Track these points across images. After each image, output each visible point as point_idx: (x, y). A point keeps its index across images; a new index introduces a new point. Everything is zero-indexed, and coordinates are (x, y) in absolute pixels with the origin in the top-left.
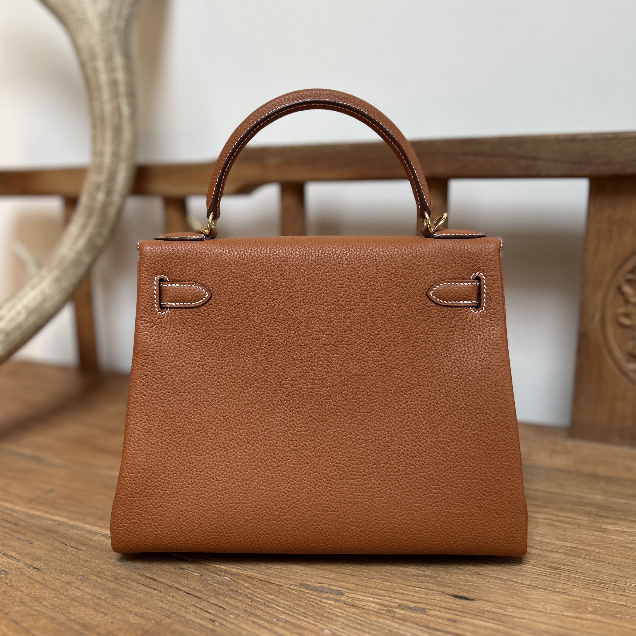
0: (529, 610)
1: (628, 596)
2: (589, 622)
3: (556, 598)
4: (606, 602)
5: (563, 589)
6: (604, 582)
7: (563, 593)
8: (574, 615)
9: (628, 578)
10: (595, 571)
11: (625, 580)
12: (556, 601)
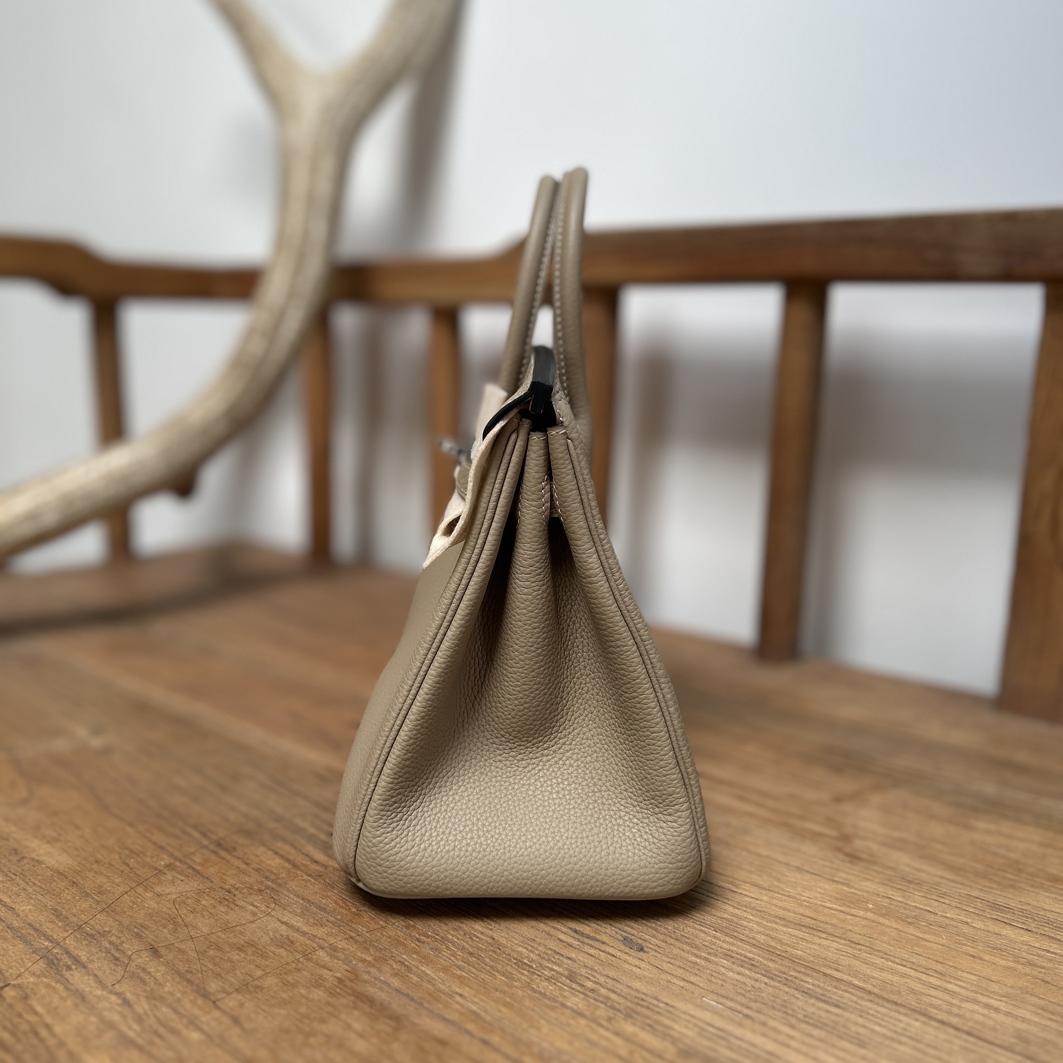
0: (775, 892)
1: (944, 903)
2: (857, 919)
3: (827, 887)
4: (902, 902)
5: (846, 879)
6: (917, 881)
7: (842, 883)
8: (839, 908)
9: (962, 884)
10: (914, 869)
11: (954, 885)
12: (825, 889)
